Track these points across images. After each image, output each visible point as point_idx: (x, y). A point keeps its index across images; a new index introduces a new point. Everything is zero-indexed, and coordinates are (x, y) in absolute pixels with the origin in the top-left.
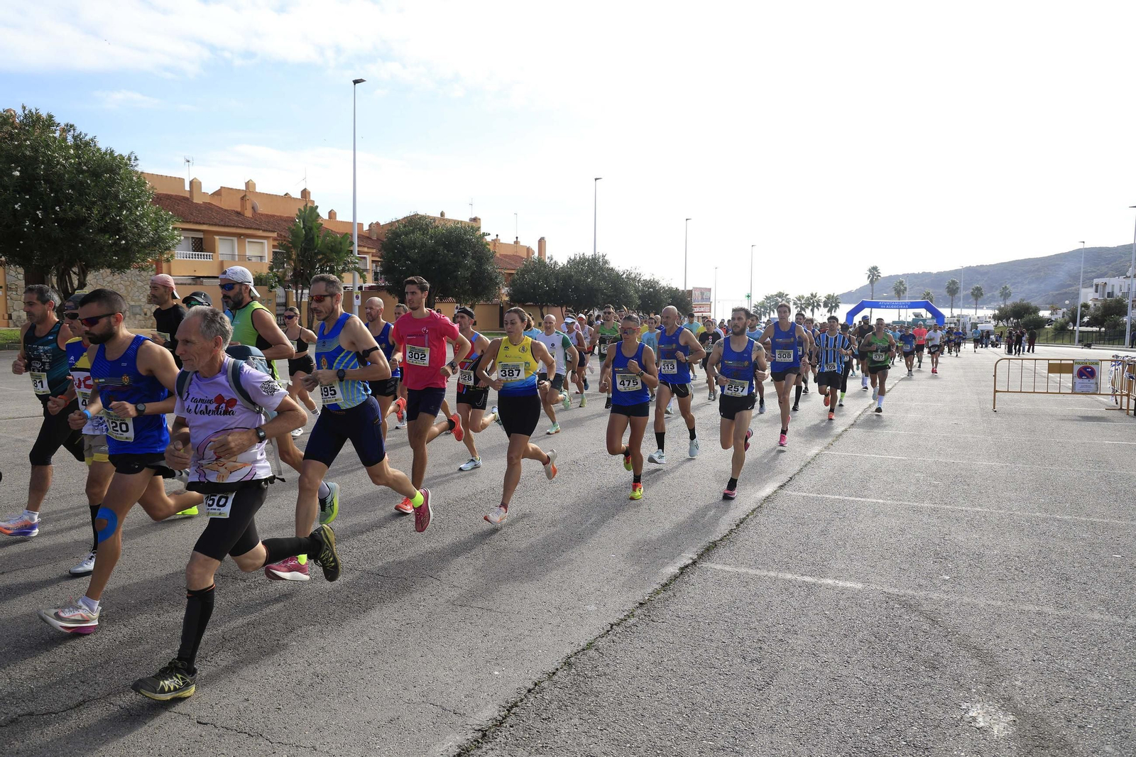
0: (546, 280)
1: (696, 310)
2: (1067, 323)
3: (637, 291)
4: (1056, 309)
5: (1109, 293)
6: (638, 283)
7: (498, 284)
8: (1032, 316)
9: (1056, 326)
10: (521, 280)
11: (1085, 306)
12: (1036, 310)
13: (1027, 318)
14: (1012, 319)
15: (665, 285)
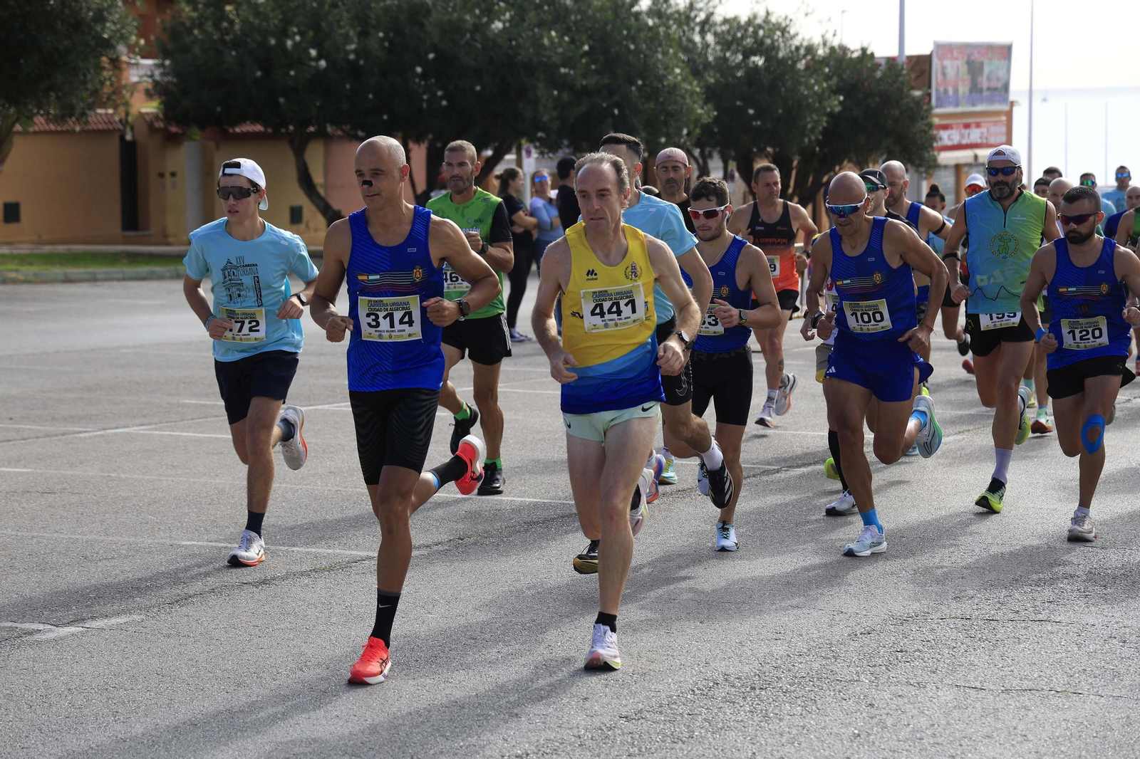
0: (317, 27)
1: (946, 137)
3: (696, 68)
6: (703, 33)
7: (107, 45)
10: (209, 26)
15: (817, 40)
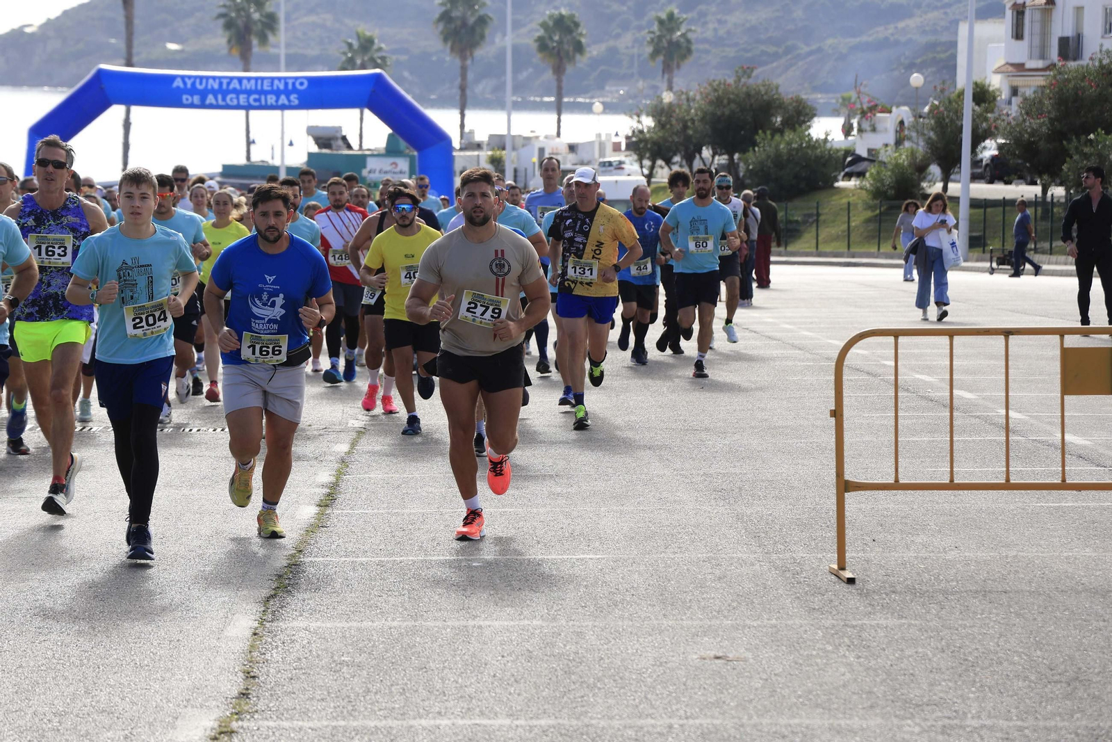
2: (921, 169)
4: (873, 109)
5: (1064, 42)
8: (785, 142)
9: (878, 178)
11: (982, 96)
12: (800, 115)
13: (765, 148)
14: (706, 153)
